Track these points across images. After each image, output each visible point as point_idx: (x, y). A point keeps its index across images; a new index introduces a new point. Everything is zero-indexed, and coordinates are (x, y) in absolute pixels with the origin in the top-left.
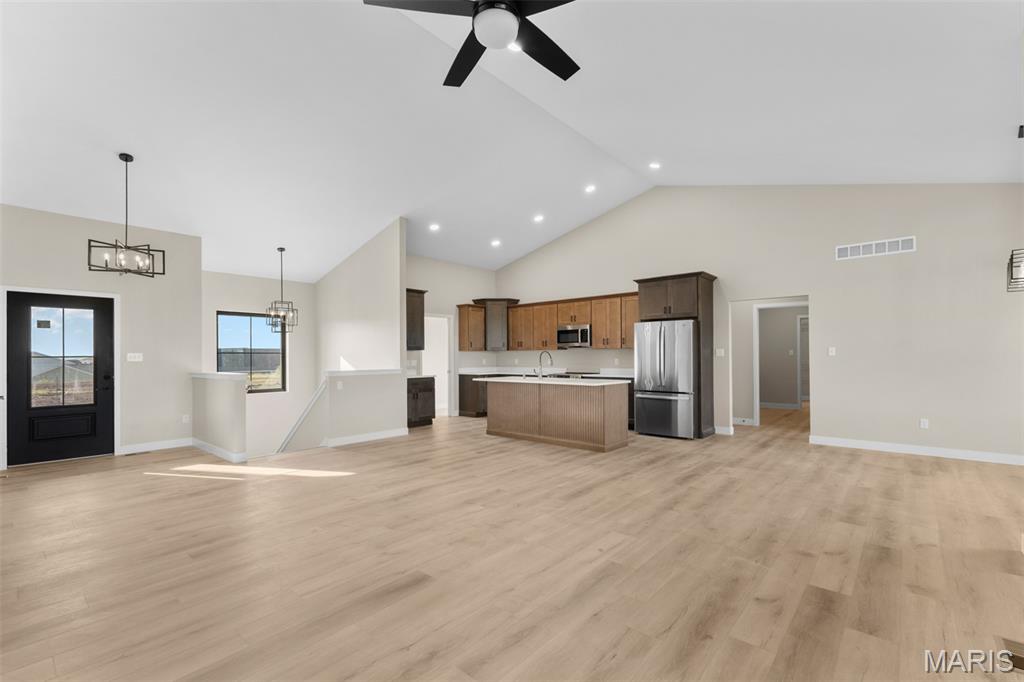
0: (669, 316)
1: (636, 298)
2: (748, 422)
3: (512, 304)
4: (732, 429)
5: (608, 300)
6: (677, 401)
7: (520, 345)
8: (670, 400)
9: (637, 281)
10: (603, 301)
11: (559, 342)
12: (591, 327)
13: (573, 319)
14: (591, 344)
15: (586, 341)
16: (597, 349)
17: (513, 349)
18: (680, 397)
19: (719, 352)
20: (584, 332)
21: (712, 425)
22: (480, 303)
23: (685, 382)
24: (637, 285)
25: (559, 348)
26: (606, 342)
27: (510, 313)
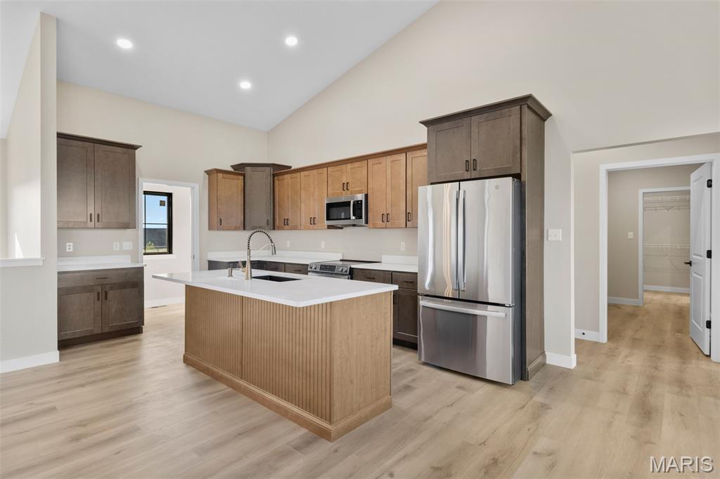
0: (474, 174)
1: (424, 152)
2: (590, 336)
3: (278, 170)
4: (574, 357)
5: (389, 159)
6: (485, 317)
7: (286, 222)
8: (475, 316)
9: (423, 123)
10: (383, 160)
11: (328, 219)
12: (366, 196)
13: (346, 186)
14: (367, 222)
15: (361, 218)
16: (375, 227)
17: (280, 228)
18: (490, 312)
19: (553, 234)
20: (358, 205)
21: (543, 353)
22: (240, 169)
23: (499, 286)
24: (425, 129)
25: (330, 227)
26: (386, 218)
27: (277, 182)
